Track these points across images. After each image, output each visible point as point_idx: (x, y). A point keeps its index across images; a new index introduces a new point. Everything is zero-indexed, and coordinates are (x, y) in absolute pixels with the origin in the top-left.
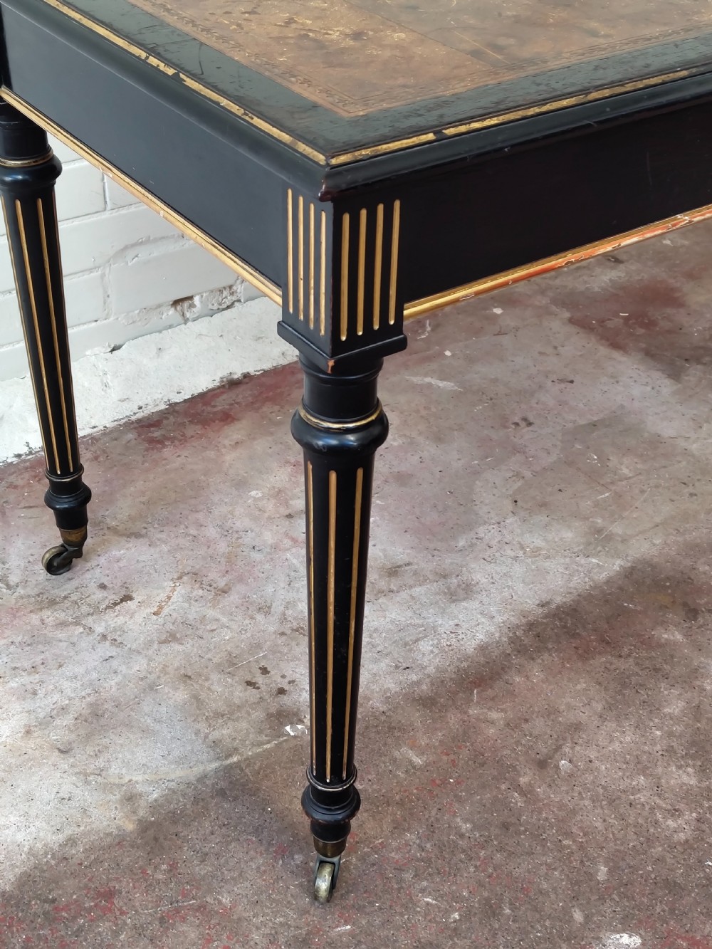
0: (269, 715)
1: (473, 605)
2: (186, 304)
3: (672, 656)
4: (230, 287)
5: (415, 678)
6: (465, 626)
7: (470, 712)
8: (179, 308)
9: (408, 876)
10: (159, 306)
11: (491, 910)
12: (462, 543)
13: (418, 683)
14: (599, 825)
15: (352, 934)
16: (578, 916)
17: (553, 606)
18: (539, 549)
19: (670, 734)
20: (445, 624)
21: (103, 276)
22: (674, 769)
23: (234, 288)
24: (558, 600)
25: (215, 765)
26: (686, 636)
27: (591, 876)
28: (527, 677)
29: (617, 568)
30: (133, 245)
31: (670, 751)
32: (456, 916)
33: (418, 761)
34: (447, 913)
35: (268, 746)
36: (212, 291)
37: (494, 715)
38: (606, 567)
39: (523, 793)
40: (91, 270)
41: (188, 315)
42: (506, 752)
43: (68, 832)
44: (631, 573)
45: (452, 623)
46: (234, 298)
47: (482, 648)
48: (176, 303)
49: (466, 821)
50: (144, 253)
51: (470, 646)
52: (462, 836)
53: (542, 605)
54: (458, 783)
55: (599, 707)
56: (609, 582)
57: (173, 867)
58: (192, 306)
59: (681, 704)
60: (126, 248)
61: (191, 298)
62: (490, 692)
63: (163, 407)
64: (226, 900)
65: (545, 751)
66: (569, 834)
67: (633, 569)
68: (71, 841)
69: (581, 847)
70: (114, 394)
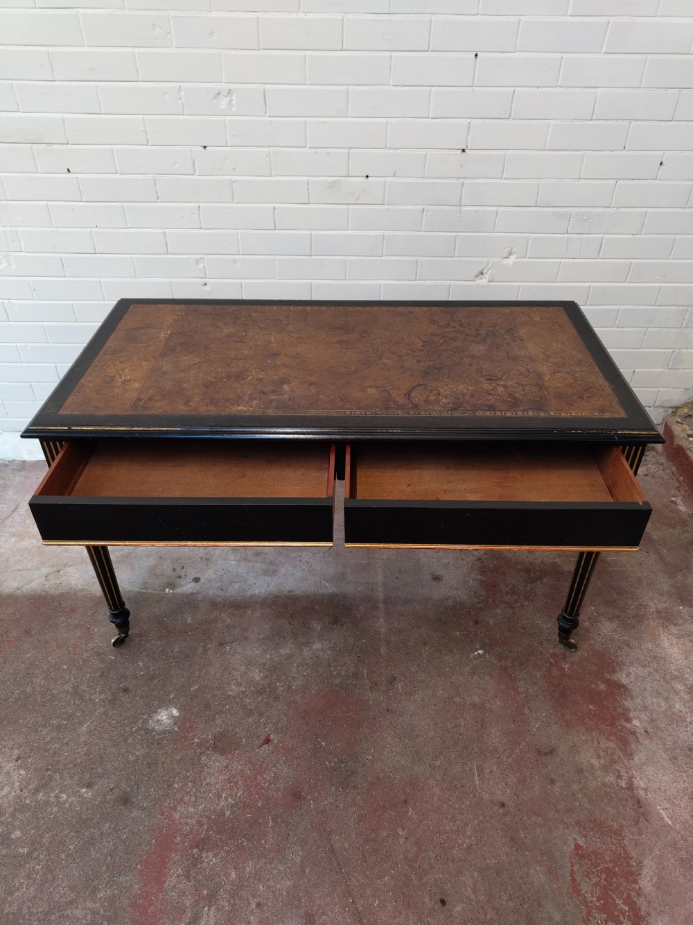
0: (168, 583)
1: (268, 579)
3: (307, 633)
5: (220, 594)
6: (257, 585)
7: (222, 615)
9: (145, 653)
11: (152, 678)
12: (293, 555)
13: (219, 596)
14: (212, 674)
15: (112, 660)
16: (172, 696)
17: (292, 594)
18: (315, 570)
19: (271, 659)
20: (252, 581)
22: (257, 671)
24: (298, 592)
25: (137, 589)
26: (321, 629)
27: (190, 686)
28: (252, 614)
29: (331, 591)
31: (264, 664)
32: (142, 673)
33: (189, 621)
34: (141, 671)
35: (156, 592)
37: (228, 621)
38: (329, 588)
39: (204, 650)
42: (216, 634)
43: (85, 587)
44: (333, 596)
45: (254, 582)
47: (252, 596)
49: (179, 648)
51: (249, 593)
52: (172, 651)
53: (289, 591)
54: (191, 635)
55: (262, 636)
56: (323, 595)
57: (95, 613)
59: (288, 651)
62: (236, 612)
64: (96, 630)
65: (227, 640)
66: (201, 671)
67: (336, 594)
68: (83, 590)
69: (198, 677)
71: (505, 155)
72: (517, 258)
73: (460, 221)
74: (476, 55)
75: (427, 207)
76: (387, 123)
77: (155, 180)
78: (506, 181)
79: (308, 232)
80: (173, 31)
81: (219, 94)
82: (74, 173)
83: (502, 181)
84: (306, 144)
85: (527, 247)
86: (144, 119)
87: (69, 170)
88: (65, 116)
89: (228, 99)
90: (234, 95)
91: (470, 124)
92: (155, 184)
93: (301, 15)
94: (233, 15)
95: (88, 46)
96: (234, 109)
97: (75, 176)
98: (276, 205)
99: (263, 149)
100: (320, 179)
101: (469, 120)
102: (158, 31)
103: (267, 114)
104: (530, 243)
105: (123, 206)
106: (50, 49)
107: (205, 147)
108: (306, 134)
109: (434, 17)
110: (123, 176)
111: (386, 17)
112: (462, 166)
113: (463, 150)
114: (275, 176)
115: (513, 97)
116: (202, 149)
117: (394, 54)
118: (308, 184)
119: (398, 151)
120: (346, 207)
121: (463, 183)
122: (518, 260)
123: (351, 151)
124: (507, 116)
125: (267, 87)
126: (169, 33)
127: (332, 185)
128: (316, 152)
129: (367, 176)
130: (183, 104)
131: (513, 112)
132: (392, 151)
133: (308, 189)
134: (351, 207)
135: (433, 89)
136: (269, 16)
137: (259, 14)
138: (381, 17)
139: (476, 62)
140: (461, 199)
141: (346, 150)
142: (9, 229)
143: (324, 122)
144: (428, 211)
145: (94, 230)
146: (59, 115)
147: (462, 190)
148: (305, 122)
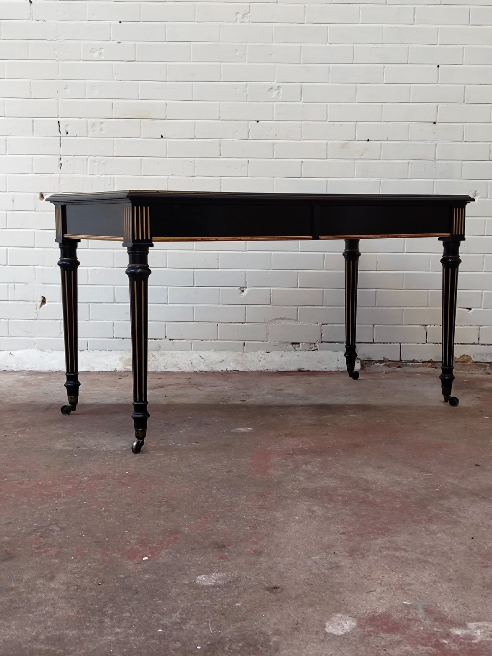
2: (297, 345)
4: (314, 344)
8: (294, 346)
10: (286, 343)
21: (267, 326)
23: (316, 345)
30: (279, 319)
36: (307, 343)
40: (263, 323)
41: (297, 349)
46: (315, 348)
48: (293, 343)
50: (283, 322)
58: (299, 346)
60: (276, 319)
61: (299, 343)
63: (274, 371)
70: (260, 364)
71: (464, 125)
72: (480, 198)
73: (436, 171)
74: (438, 66)
75: (411, 161)
76: (382, 106)
77: (220, 143)
78: (466, 143)
79: (325, 179)
80: (247, 53)
81: (271, 88)
82: (165, 138)
83: (463, 143)
84: (327, 119)
85: (487, 190)
86: (220, 103)
87: (162, 137)
88: (168, 102)
89: (277, 92)
90: (281, 89)
91: (437, 106)
92: (220, 145)
93: (328, 45)
94: (286, 44)
95: (193, 62)
96: (280, 97)
97: (166, 140)
98: (303, 160)
99: (297, 122)
100: (335, 142)
101: (437, 104)
102: (238, 53)
103: (302, 101)
104: (489, 187)
105: (194, 160)
106: (168, 63)
107: (258, 121)
108: (327, 113)
109: (410, 46)
110: (199, 140)
111: (380, 46)
112: (434, 133)
113: (435, 123)
114: (304, 140)
115: (465, 90)
116: (256, 122)
117: (386, 65)
118: (327, 145)
119: (390, 123)
120: (353, 161)
121: (436, 144)
122: (481, 199)
123: (358, 123)
124: (462, 102)
125: (303, 84)
126: (245, 54)
127: (344, 146)
128: (333, 124)
129: (368, 140)
130: (247, 94)
131: (466, 99)
132: (385, 123)
133: (327, 149)
134: (357, 161)
135: (412, 85)
136: (308, 45)
137: (302, 44)
138: (377, 45)
139: (438, 70)
140: (435, 155)
141: (354, 123)
142: (109, 176)
143: (340, 105)
144: (412, 164)
145: (170, 177)
146: (165, 101)
147: (435, 149)
148: (327, 105)
